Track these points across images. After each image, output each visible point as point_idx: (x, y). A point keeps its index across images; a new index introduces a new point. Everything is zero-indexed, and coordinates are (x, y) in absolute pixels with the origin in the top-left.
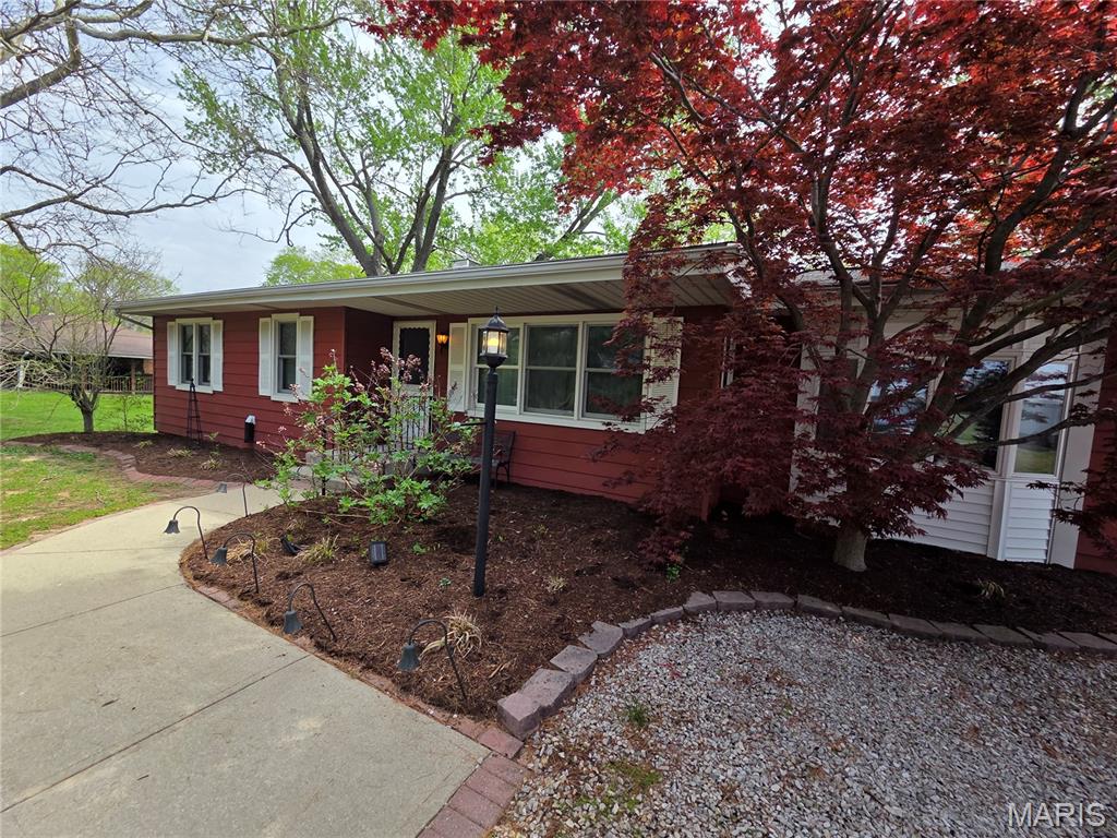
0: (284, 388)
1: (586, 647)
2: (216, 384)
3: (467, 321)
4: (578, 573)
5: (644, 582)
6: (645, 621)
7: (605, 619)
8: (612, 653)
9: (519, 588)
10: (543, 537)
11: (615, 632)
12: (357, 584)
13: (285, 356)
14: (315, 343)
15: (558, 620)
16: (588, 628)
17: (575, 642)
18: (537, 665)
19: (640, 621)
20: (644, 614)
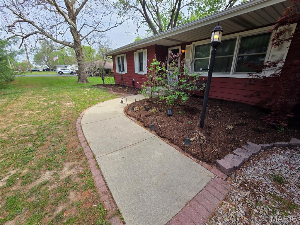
0: (141, 71)
1: (246, 149)
2: (126, 71)
3: (192, 44)
4: (236, 125)
5: (267, 131)
6: (271, 145)
7: (252, 141)
8: (257, 154)
9: (215, 127)
10: (220, 112)
11: (258, 147)
12: (165, 120)
13: (140, 62)
14: (147, 57)
15: (232, 139)
16: (246, 143)
17: (241, 147)
18: (228, 152)
19: (268, 145)
20: (270, 143)
